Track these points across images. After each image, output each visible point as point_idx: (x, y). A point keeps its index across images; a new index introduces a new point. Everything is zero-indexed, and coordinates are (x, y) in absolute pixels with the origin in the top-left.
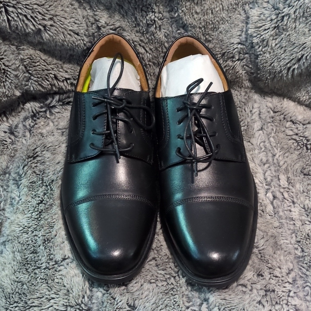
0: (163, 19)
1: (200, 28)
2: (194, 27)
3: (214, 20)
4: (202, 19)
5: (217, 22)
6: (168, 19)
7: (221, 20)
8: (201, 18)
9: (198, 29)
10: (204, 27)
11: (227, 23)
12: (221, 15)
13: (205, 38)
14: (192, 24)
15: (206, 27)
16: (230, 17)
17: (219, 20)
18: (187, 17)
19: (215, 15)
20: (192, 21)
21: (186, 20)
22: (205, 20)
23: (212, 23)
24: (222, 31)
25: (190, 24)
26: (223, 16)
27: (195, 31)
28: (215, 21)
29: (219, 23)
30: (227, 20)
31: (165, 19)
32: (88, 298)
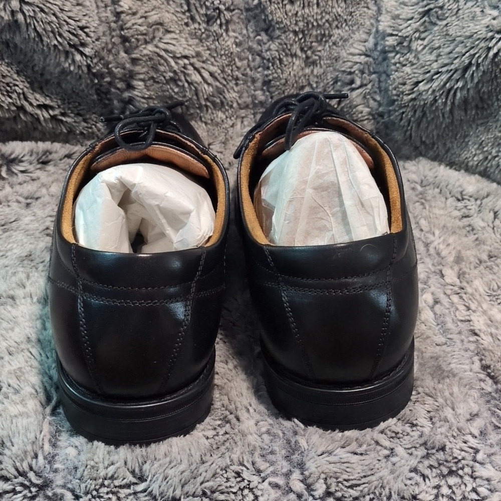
0: (234, 10)
1: (296, 33)
2: (285, 30)
3: (321, 19)
4: (300, 13)
5: (327, 25)
6: (241, 10)
7: (333, 21)
8: (297, 12)
9: (291, 35)
10: (303, 32)
11: (347, 25)
12: (334, 10)
13: (304, 56)
14: (282, 22)
15: (306, 32)
16: (351, 13)
17: (331, 19)
18: (273, 8)
19: (322, 9)
20: (282, 16)
21: (271, 13)
22: (306, 16)
23: (318, 25)
24: (338, 40)
25: (277, 23)
26: (338, 13)
27: (286, 38)
28: (324, 20)
29: (330, 25)
30: (345, 20)
31: (236, 11)
32: (45, 458)
